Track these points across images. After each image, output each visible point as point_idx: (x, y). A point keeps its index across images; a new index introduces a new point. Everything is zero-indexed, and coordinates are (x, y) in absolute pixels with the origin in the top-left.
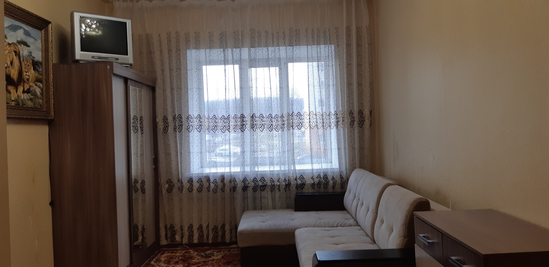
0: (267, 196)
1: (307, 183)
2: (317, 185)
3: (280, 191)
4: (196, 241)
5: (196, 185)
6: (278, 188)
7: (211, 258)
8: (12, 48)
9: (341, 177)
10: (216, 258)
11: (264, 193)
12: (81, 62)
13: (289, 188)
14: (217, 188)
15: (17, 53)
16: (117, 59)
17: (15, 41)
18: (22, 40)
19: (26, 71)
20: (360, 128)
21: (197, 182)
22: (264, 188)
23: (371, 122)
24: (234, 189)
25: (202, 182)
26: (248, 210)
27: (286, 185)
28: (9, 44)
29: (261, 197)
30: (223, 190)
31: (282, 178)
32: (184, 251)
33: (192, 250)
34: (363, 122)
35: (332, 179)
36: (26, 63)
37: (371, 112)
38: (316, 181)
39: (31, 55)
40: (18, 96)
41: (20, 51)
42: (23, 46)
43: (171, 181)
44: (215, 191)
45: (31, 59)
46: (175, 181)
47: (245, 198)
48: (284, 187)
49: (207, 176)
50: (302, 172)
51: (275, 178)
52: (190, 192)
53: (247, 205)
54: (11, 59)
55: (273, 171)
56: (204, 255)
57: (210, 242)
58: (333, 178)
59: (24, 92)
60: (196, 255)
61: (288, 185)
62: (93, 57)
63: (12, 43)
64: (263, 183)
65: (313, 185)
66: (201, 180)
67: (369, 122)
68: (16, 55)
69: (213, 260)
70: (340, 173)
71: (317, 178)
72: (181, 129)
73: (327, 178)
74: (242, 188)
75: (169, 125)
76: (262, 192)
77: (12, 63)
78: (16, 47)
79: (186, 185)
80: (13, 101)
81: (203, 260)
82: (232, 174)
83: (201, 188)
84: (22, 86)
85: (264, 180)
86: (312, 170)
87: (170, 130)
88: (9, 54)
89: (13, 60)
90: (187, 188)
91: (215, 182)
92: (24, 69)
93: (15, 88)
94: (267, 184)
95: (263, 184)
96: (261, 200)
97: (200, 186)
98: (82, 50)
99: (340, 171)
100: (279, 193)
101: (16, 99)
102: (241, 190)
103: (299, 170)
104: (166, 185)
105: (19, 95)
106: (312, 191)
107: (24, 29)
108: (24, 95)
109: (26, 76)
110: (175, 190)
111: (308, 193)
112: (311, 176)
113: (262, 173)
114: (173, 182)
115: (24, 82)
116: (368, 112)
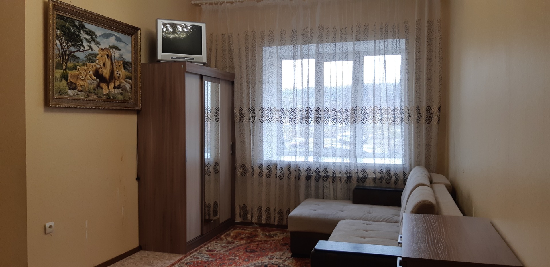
0: (329, 187)
1: (369, 177)
2: (379, 179)
3: (341, 182)
4: (264, 222)
5: (265, 171)
6: (340, 180)
7: (273, 239)
8: (105, 52)
9: (404, 173)
10: (277, 238)
11: (326, 184)
12: (162, 62)
13: (350, 180)
14: (283, 175)
15: (109, 56)
16: (193, 59)
18: (114, 45)
19: (117, 70)
20: (427, 124)
21: (266, 168)
22: (327, 178)
23: (439, 118)
24: (298, 177)
25: (270, 168)
26: (311, 198)
27: (348, 177)
28: (102, 49)
29: (323, 187)
30: (289, 177)
31: (344, 170)
32: (253, 229)
33: (259, 229)
34: (431, 119)
35: (394, 175)
36: (117, 64)
37: (439, 109)
38: (379, 175)
39: (122, 57)
40: (109, 91)
41: (112, 54)
42: (114, 50)
43: (245, 166)
44: (281, 178)
45: (122, 60)
46: (248, 166)
47: (308, 186)
48: (345, 179)
49: (275, 164)
50: (364, 166)
51: (337, 171)
52: (260, 177)
53: (310, 193)
54: (104, 61)
55: (335, 163)
56: (268, 235)
57: (276, 223)
58: (396, 174)
59: (115, 88)
60: (262, 234)
61: (349, 178)
62: (172, 58)
63: (105, 48)
64: (326, 173)
65: (374, 179)
66: (270, 166)
67: (437, 119)
68: (108, 58)
69: (273, 240)
70: (403, 169)
71: (379, 172)
72: (254, 120)
73: (390, 174)
74: (305, 177)
75: (245, 115)
76: (324, 182)
77: (104, 65)
78: (108, 51)
79: (257, 171)
80: (104, 95)
81: (266, 239)
82: (298, 163)
83: (269, 174)
84: (113, 83)
85: (327, 171)
86: (374, 164)
87: (245, 121)
88: (102, 58)
89: (105, 62)
90: (258, 173)
91: (281, 169)
92: (115, 69)
93: (107, 85)
94: (329, 175)
95: (326, 175)
96: (323, 189)
97: (269, 172)
98: (163, 52)
99: (403, 167)
100: (341, 185)
101: (108, 94)
102: (304, 178)
103: (362, 164)
104: (240, 170)
105: (110, 91)
106: (373, 185)
107: (116, 36)
108: (115, 90)
109: (117, 74)
110: (248, 174)
111: (370, 187)
112: (373, 170)
113: (325, 164)
114: (247, 167)
115: (115, 79)
116: (437, 108)
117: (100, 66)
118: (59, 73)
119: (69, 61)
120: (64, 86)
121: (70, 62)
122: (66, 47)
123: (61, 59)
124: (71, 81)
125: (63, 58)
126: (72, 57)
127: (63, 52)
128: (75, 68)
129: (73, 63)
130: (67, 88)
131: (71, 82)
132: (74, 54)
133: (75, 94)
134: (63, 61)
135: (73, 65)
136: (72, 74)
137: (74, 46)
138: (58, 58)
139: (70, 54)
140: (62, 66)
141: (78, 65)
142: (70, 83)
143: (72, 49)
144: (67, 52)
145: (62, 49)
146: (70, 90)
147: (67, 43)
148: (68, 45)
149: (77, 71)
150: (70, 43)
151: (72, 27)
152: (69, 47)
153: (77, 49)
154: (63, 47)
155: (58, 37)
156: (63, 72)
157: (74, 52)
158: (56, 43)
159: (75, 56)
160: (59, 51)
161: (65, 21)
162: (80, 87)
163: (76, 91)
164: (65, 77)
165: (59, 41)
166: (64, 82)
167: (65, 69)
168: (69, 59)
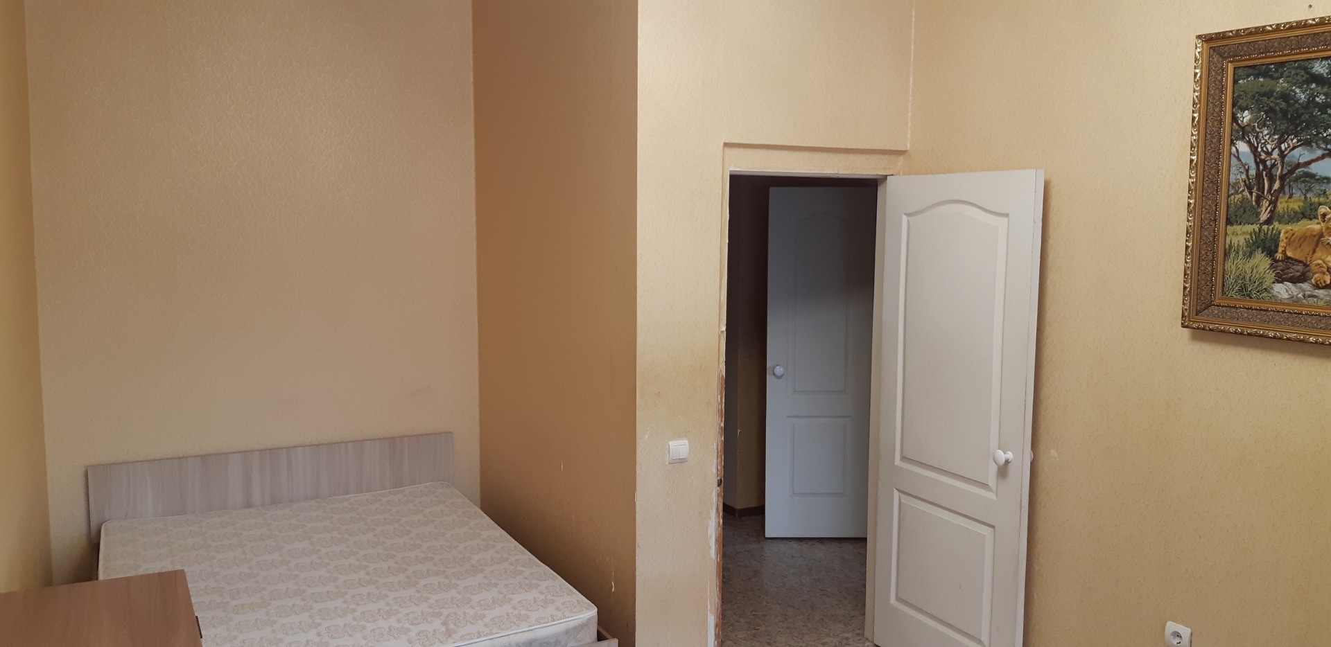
118: (1244, 233)
119: (1284, 194)
120: (1261, 270)
121: (1291, 197)
122: (1275, 154)
123: (1254, 194)
124: (1289, 254)
125: (1261, 189)
126: (1296, 180)
127: (1262, 170)
128: (1308, 213)
129: (1303, 198)
130: (1271, 276)
131: (1290, 258)
132: (1306, 170)
133: (1300, 295)
134: (1259, 199)
135: (1301, 204)
136: (1293, 234)
137: (1307, 143)
138: (1243, 190)
139: (1291, 172)
140: (1258, 214)
141: (1320, 204)
142: (1282, 261)
143: (1301, 154)
144: (1278, 168)
145: (1259, 161)
146: (1282, 282)
147: (1281, 141)
148: (1283, 147)
149: (1316, 221)
150: (1292, 140)
151: (1299, 87)
152: (1286, 153)
153: (1319, 153)
154: (1263, 156)
155: (1243, 132)
156: (1257, 230)
157: (1308, 163)
158: (1237, 151)
159: (1312, 176)
160: (1247, 171)
161: (1272, 77)
162: (1324, 274)
163: (1305, 286)
164: (1268, 245)
165: (1249, 142)
166: (1261, 262)
167: (1268, 222)
168: (1286, 189)
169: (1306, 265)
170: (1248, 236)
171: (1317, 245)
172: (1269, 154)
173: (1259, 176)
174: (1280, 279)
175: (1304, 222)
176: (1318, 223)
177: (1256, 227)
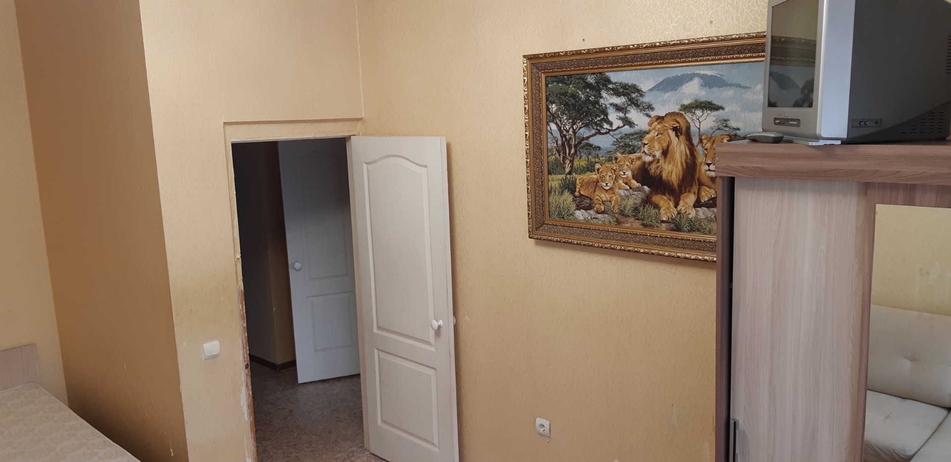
8: (669, 123)
15: (682, 131)
17: (676, 109)
18: (696, 100)
19: (709, 162)
28: (660, 119)
36: (708, 145)
39: (727, 126)
40: (679, 213)
41: (692, 124)
42: (699, 112)
54: (665, 145)
59: (698, 204)
63: (667, 114)
68: (677, 136)
77: (665, 153)
78: (678, 119)
84: (695, 193)
89: (668, 147)
92: (700, 158)
93: (672, 198)
105: (683, 212)
108: (697, 211)
109: (708, 172)
115: (701, 184)
117: (654, 156)
118: (558, 180)
119: (577, 156)
120: (568, 202)
121: (580, 158)
122: (571, 132)
123: (561, 156)
124: (582, 193)
125: (565, 153)
126: (582, 148)
127: (565, 141)
128: (590, 168)
129: (587, 159)
130: (573, 206)
131: (582, 195)
132: (587, 142)
133: (589, 218)
134: (564, 158)
135: (586, 162)
136: (583, 181)
137: (586, 125)
138: (556, 154)
139: (580, 143)
140: (564, 168)
142: (579, 197)
143: (584, 132)
144: (572, 140)
145: (563, 136)
146: (579, 210)
147: (573, 123)
148: (575, 127)
149: (594, 173)
150: (579, 123)
151: (581, 91)
152: (576, 131)
153: (594, 131)
154: (565, 133)
155: (553, 118)
156: (564, 178)
157: (588, 138)
158: (551, 129)
159: (591, 145)
160: (557, 142)
161: (565, 83)
162: (601, 205)
163: (592, 212)
164: (570, 187)
165: (556, 124)
166: (568, 197)
167: (570, 173)
168: (578, 153)
169: (591, 200)
170: (560, 182)
171: (596, 188)
172: (568, 131)
173: (563, 144)
174: (578, 208)
175: (588, 173)
176: (596, 174)
177: (564, 176)
